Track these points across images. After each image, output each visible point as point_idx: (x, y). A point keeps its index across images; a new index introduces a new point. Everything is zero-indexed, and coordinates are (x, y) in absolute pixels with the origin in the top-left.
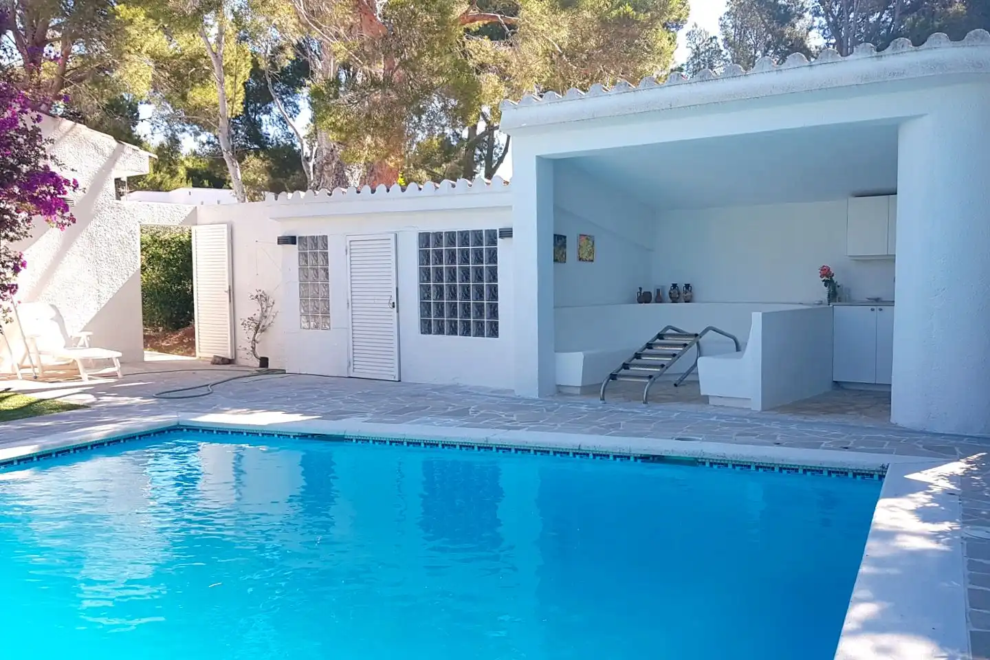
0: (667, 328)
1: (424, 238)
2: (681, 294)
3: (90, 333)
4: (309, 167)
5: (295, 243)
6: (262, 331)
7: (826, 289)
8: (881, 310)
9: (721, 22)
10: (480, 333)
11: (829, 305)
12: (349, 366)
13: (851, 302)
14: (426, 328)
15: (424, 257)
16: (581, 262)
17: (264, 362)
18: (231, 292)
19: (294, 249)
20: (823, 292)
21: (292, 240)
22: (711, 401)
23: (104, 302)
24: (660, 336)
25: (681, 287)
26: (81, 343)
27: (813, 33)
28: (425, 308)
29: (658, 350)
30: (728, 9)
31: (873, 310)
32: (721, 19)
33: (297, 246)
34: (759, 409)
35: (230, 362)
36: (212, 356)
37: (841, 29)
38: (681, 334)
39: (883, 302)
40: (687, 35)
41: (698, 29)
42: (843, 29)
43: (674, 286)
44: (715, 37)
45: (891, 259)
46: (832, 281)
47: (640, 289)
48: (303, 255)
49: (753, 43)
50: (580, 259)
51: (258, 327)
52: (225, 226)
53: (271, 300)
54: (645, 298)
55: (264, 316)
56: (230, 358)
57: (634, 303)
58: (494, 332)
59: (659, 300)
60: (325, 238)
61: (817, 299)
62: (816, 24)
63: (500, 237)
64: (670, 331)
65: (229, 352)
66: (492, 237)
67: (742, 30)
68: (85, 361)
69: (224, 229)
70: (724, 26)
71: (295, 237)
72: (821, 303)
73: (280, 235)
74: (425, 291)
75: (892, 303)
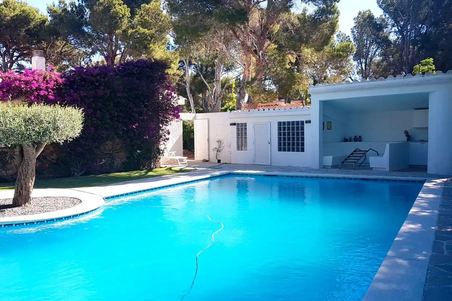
0: (356, 149)
1: (280, 123)
2: (358, 139)
3: (176, 152)
4: (212, 98)
5: (235, 125)
6: (219, 152)
7: (406, 137)
8: (424, 143)
9: (352, 30)
10: (298, 151)
11: (407, 142)
12: (253, 161)
13: (414, 141)
14: (280, 150)
15: (279, 129)
16: (328, 130)
17: (219, 161)
18: (208, 139)
19: (235, 127)
20: (405, 138)
21: (234, 124)
22: (373, 169)
23: (174, 143)
24: (355, 151)
25: (358, 137)
26: (172, 155)
27: (392, 34)
28: (280, 144)
29: (354, 155)
30: (355, 25)
31: (421, 143)
32: (352, 29)
33: (236, 126)
34: (389, 171)
35: (207, 161)
36: (202, 159)
37: (404, 31)
38: (360, 151)
39: (425, 141)
40: (337, 36)
41: (341, 33)
42: (405, 32)
43: (356, 136)
44: (349, 36)
45: (427, 128)
46: (408, 135)
47: (345, 137)
48: (238, 129)
49: (366, 38)
50: (328, 129)
51: (218, 150)
52: (207, 120)
53: (222, 142)
54: (346, 140)
55: (220, 147)
56: (208, 160)
57: (343, 142)
58: (303, 150)
59: (351, 141)
60: (246, 124)
61: (404, 140)
62: (393, 30)
63: (306, 123)
64: (357, 150)
65: (207, 158)
66: (302, 123)
67: (361, 34)
68: (179, 159)
69: (207, 121)
70: (353, 32)
71: (235, 123)
72: (405, 141)
73: (231, 123)
74: (280, 139)
75: (427, 141)
